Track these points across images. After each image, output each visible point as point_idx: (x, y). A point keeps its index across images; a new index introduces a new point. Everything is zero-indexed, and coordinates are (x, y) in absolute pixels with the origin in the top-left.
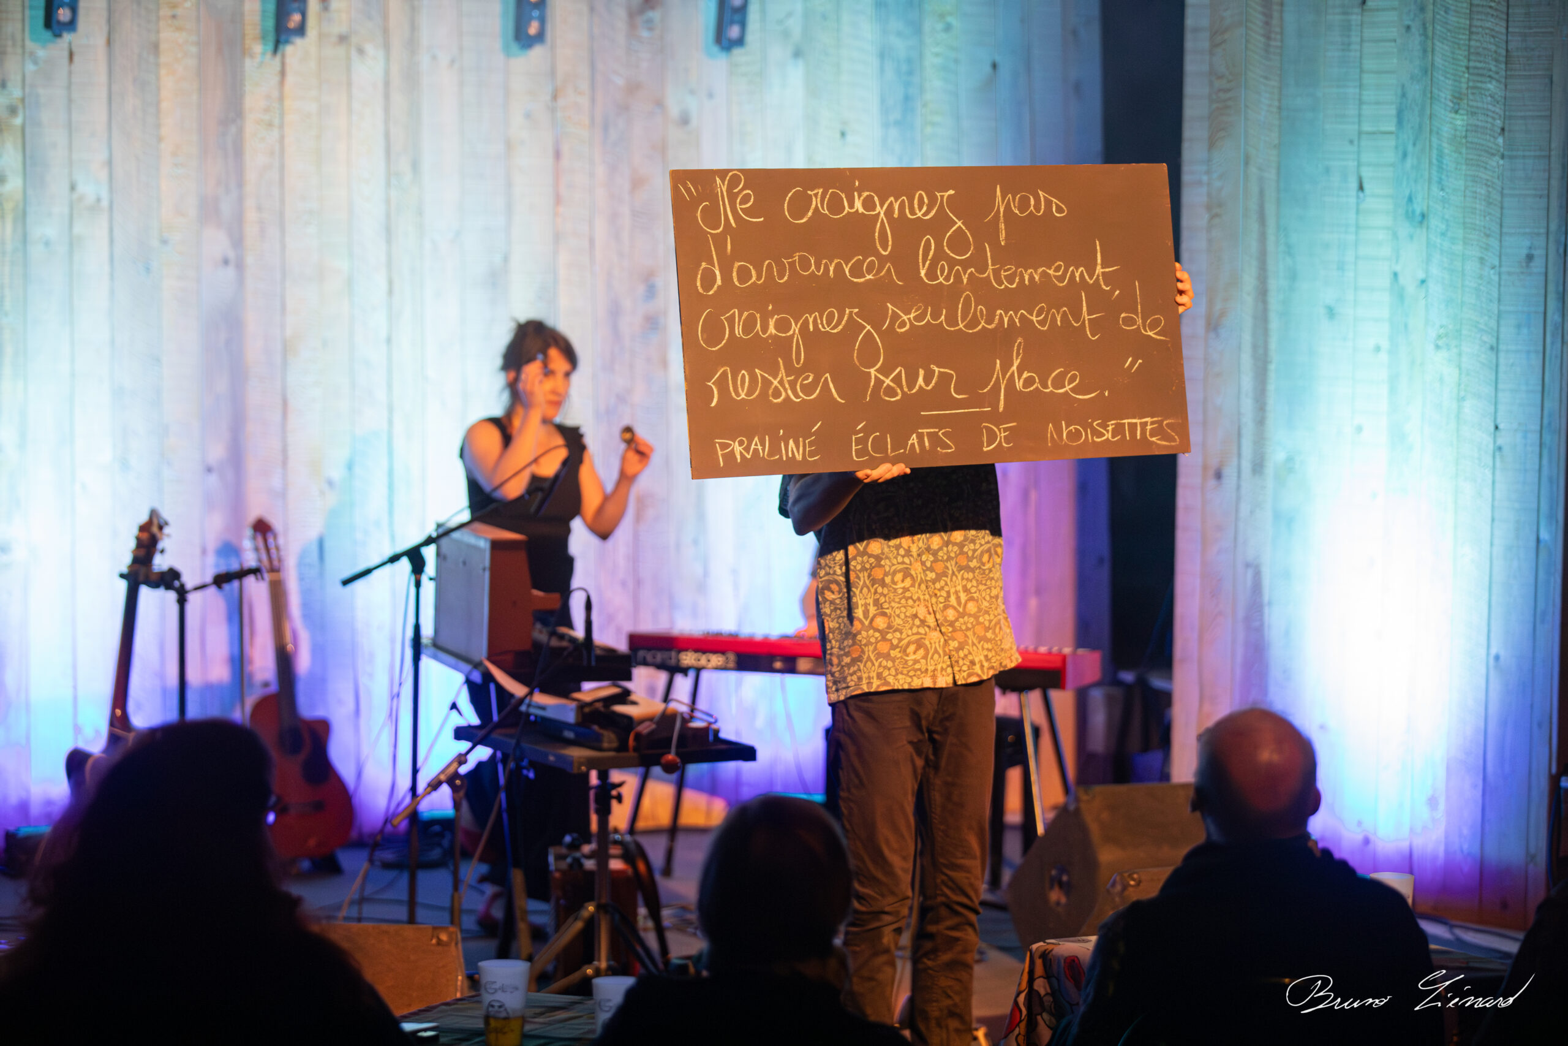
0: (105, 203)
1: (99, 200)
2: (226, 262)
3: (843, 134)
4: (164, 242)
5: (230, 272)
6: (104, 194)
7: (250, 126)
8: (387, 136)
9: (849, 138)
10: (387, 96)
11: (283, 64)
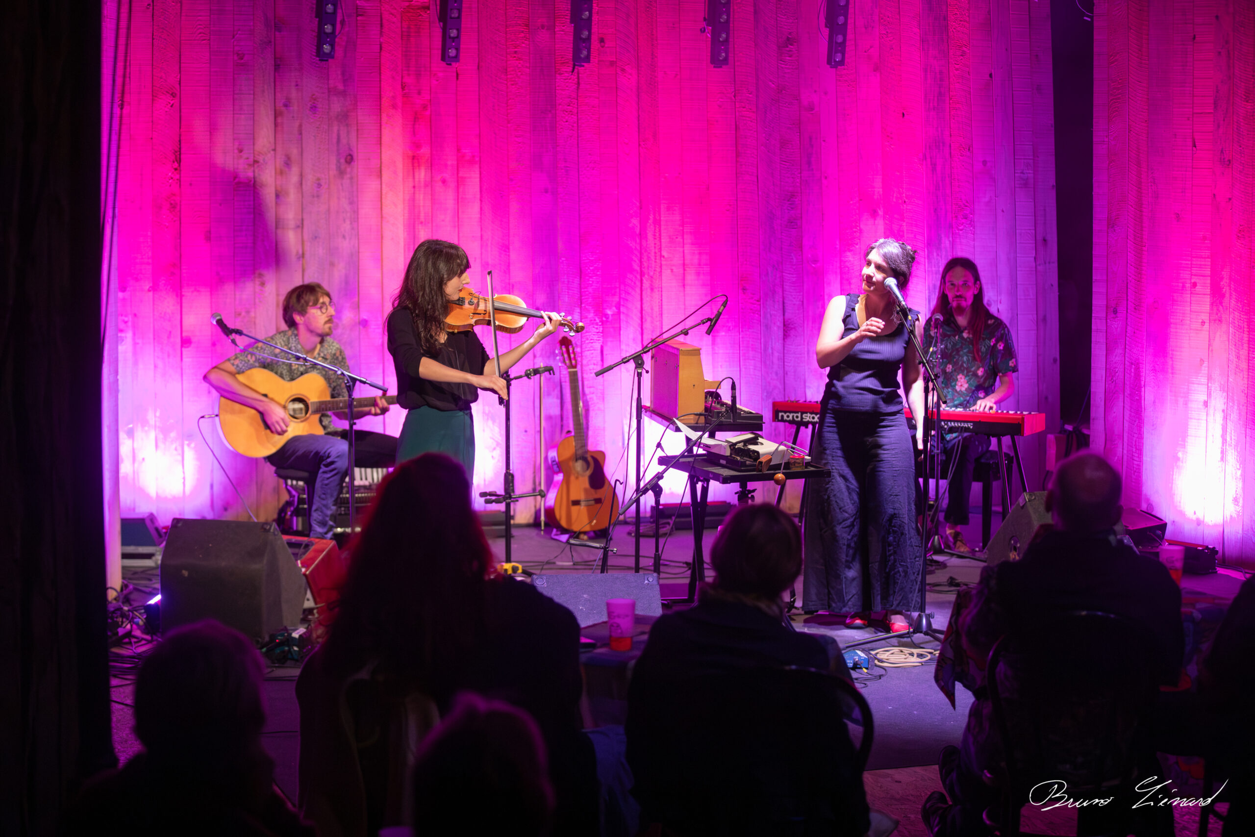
0: (477, 158)
1: (473, 156)
2: (547, 191)
3: (903, 114)
4: (511, 180)
5: (549, 197)
6: (477, 154)
7: (559, 114)
8: (639, 116)
9: (907, 117)
10: (638, 95)
11: (578, 78)
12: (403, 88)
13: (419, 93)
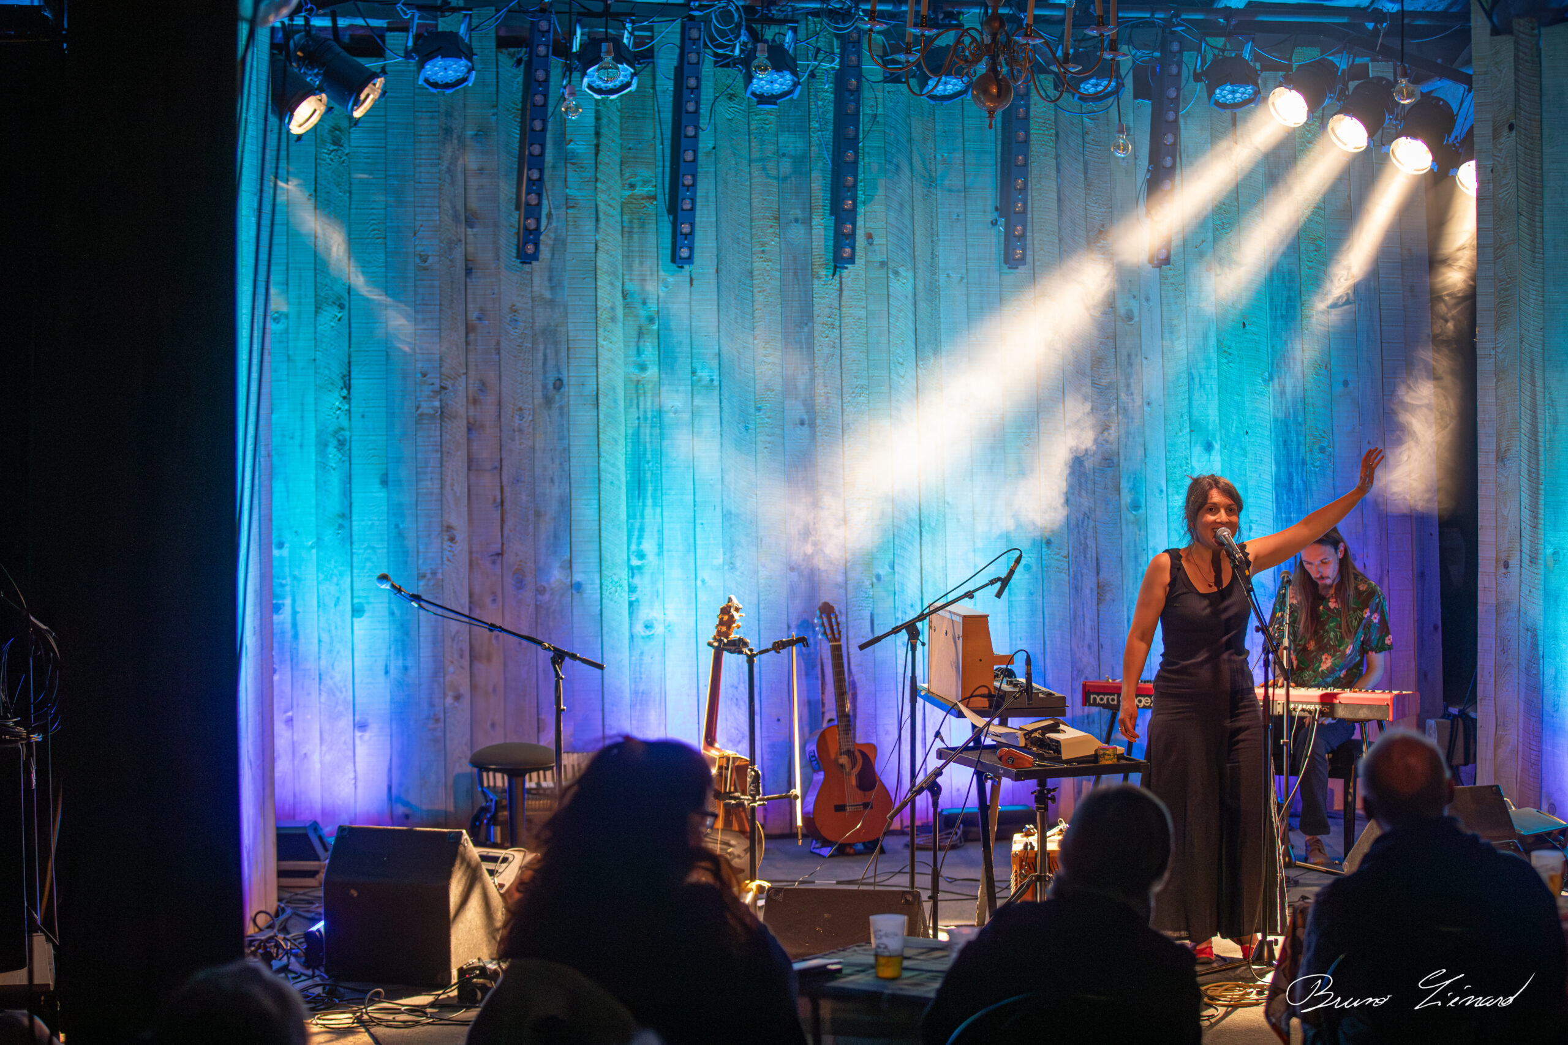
0: (716, 383)
1: (712, 380)
2: (802, 423)
3: (1244, 324)
4: (759, 409)
5: (805, 429)
6: (716, 377)
7: (818, 328)
8: (916, 329)
9: (1248, 327)
10: (915, 304)
11: (841, 283)
12: (624, 297)
13: (644, 303)
